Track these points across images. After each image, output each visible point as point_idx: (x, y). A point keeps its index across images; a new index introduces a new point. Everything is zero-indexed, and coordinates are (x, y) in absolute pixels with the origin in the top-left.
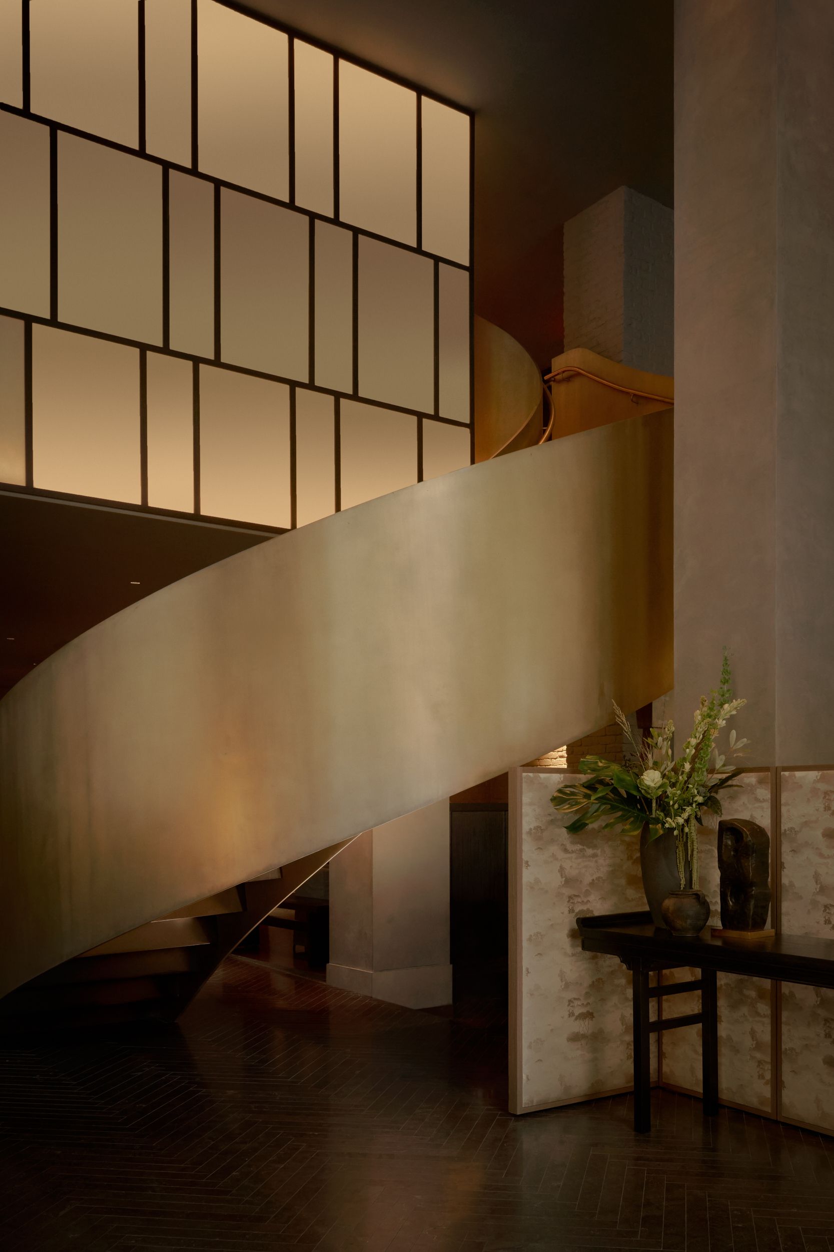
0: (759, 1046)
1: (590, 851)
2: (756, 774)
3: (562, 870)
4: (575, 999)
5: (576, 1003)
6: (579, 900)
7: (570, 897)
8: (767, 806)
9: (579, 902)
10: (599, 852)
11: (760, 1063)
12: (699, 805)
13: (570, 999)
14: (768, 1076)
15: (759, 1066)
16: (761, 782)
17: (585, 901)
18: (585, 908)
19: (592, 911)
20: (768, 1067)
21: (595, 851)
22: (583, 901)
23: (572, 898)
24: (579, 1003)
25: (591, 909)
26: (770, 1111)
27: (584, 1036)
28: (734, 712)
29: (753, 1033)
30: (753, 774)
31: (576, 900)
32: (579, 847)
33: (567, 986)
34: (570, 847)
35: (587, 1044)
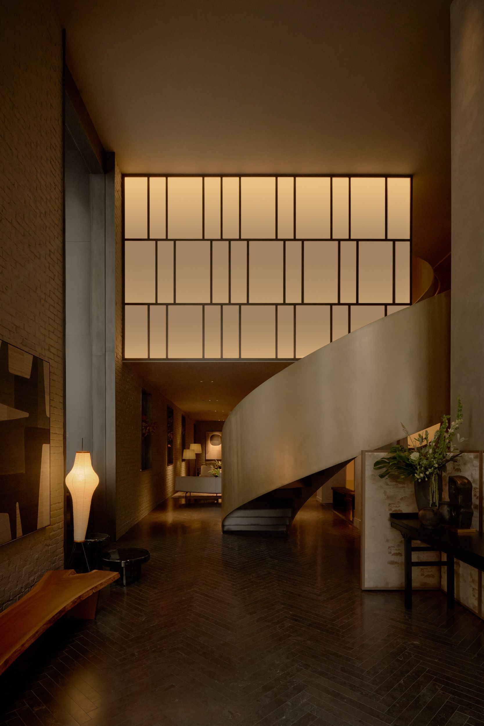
0: (473, 581)
1: (400, 485)
2: (474, 453)
3: (385, 493)
4: (392, 547)
5: (392, 548)
6: (394, 506)
7: (389, 504)
8: (477, 469)
9: (394, 507)
10: (405, 486)
11: (474, 589)
12: (435, 468)
13: (389, 546)
14: (477, 596)
15: (473, 590)
16: (476, 457)
17: (398, 506)
18: (398, 509)
19: (401, 511)
20: (477, 592)
21: (403, 485)
22: (396, 506)
23: (390, 504)
24: (394, 549)
25: (401, 510)
26: (477, 613)
27: (396, 563)
28: (457, 426)
29: (471, 575)
30: (472, 453)
31: (392, 505)
32: (394, 483)
33: (387, 541)
34: (389, 483)
35: (398, 566)
